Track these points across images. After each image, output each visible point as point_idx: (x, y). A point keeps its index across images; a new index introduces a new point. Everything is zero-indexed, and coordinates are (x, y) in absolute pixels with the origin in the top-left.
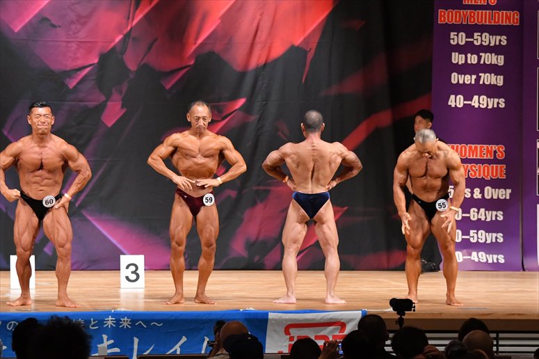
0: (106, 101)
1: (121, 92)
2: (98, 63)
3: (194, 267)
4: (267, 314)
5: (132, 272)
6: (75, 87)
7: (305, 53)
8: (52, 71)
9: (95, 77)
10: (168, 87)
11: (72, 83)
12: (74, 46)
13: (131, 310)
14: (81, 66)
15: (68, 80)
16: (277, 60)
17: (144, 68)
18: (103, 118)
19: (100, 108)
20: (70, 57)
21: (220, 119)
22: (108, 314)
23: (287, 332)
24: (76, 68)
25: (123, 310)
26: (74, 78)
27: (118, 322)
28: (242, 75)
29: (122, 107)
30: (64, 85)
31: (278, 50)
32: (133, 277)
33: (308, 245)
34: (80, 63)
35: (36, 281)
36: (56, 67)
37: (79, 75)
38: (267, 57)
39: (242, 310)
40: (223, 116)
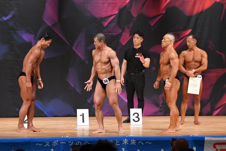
0: (122, 32)
1: (129, 28)
2: (118, 13)
3: (166, 114)
4: (204, 138)
5: (136, 117)
6: (107, 26)
7: (223, 5)
8: (96, 18)
9: (117, 21)
10: (152, 25)
11: (105, 24)
12: (106, 5)
13: (136, 136)
14: (109, 15)
15: (103, 22)
16: (207, 10)
18: (120, 41)
19: (119, 36)
20: (104, 11)
21: (178, 40)
22: (124, 138)
23: (215, 147)
24: (108, 16)
25: (132, 136)
26: (107, 21)
27: (129, 142)
28: (190, 17)
29: (130, 35)
30: (102, 25)
31: (208, 4)
32: (136, 119)
33: (225, 103)
34: (109, 14)
35: (89, 122)
36: (98, 16)
37: (109, 20)
38: (203, 8)
39: (191, 136)
40: (180, 38)
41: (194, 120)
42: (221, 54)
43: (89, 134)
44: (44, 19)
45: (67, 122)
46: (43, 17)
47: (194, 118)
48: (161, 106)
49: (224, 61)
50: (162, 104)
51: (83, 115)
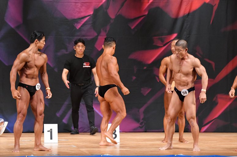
0: (98, 36)
1: (106, 31)
2: (93, 14)
3: (148, 131)
6: (80, 28)
7: (212, 7)
8: (67, 19)
9: (91, 22)
10: (132, 28)
11: (78, 26)
12: (79, 5)
13: (112, 155)
14: (83, 16)
15: (76, 24)
16: (195, 12)
17: (119, 17)
18: (95, 46)
19: (94, 40)
20: (77, 11)
21: (162, 46)
24: (81, 17)
25: (107, 155)
26: (79, 23)
28: (176, 20)
30: (74, 27)
31: (196, 5)
33: (214, 118)
34: (83, 14)
35: (58, 138)
36: (69, 17)
37: (82, 21)
38: (190, 9)
39: (175, 155)
40: (164, 43)
41: (179, 137)
42: (211, 62)
43: (58, 152)
44: (6, 21)
45: (32, 139)
46: (5, 18)
47: (179, 134)
48: (141, 121)
49: (214, 69)
50: (142, 119)
51: (51, 131)
